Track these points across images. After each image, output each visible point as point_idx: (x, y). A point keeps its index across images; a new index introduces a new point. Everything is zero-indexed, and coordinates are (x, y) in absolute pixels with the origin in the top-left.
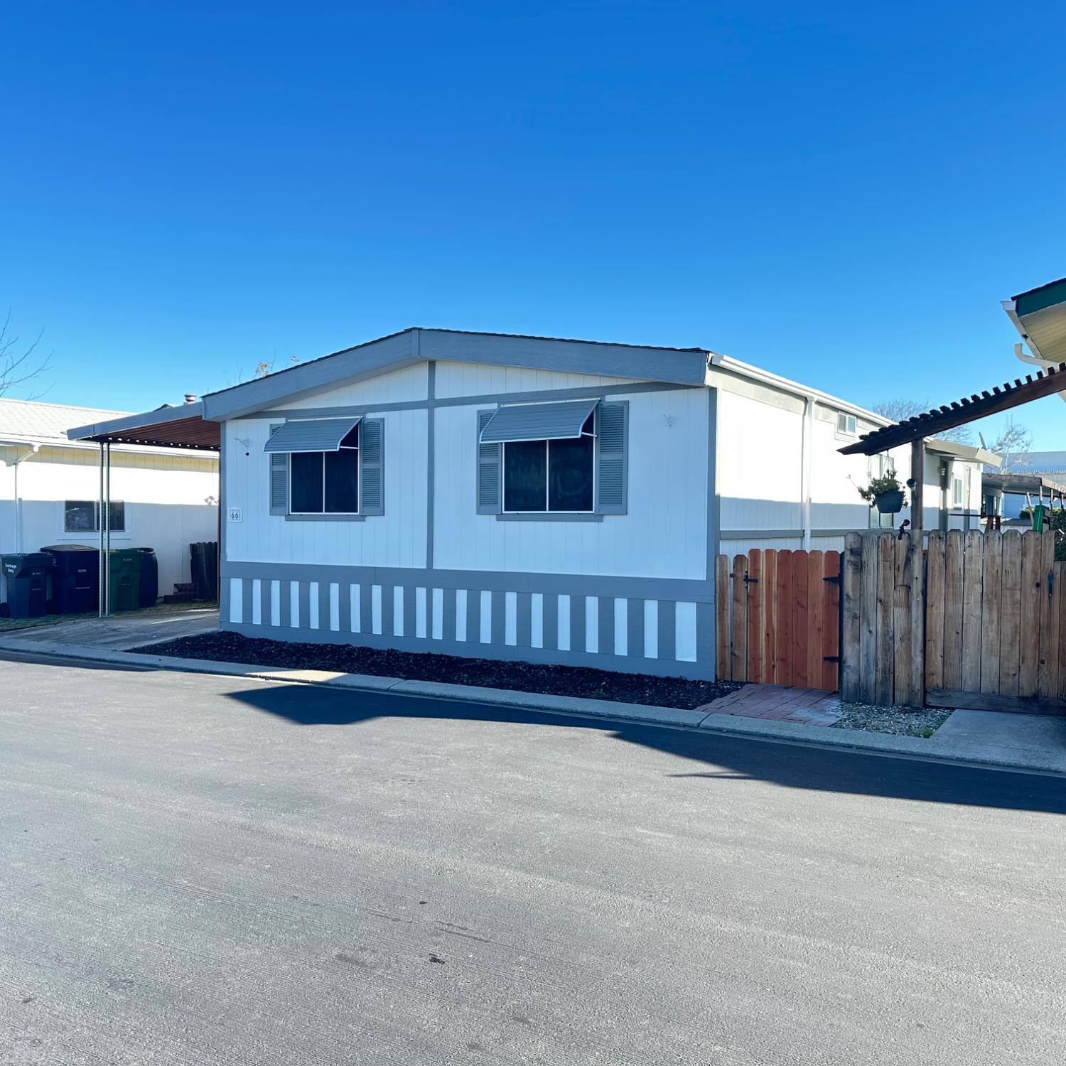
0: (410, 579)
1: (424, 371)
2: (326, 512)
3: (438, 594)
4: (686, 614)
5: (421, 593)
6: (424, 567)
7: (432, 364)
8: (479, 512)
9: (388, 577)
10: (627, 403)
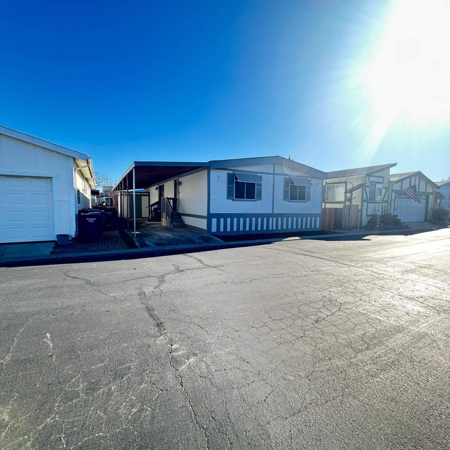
0: (268, 216)
1: (272, 166)
2: (246, 199)
3: (275, 219)
4: (318, 219)
5: (271, 219)
6: (271, 213)
7: (274, 165)
8: (284, 200)
9: (263, 216)
10: (311, 180)
